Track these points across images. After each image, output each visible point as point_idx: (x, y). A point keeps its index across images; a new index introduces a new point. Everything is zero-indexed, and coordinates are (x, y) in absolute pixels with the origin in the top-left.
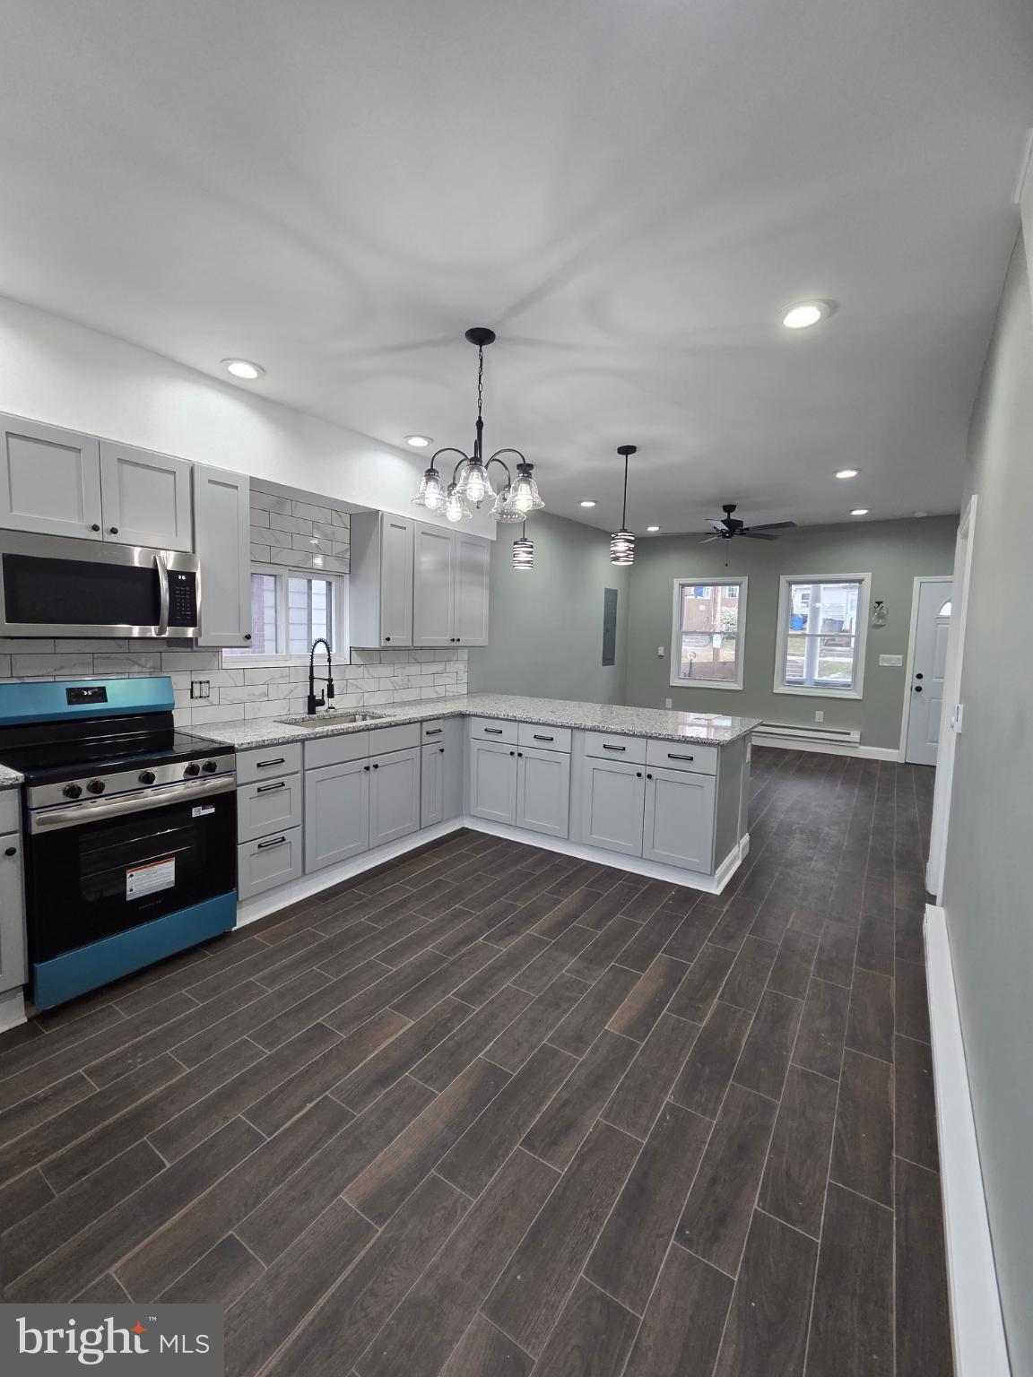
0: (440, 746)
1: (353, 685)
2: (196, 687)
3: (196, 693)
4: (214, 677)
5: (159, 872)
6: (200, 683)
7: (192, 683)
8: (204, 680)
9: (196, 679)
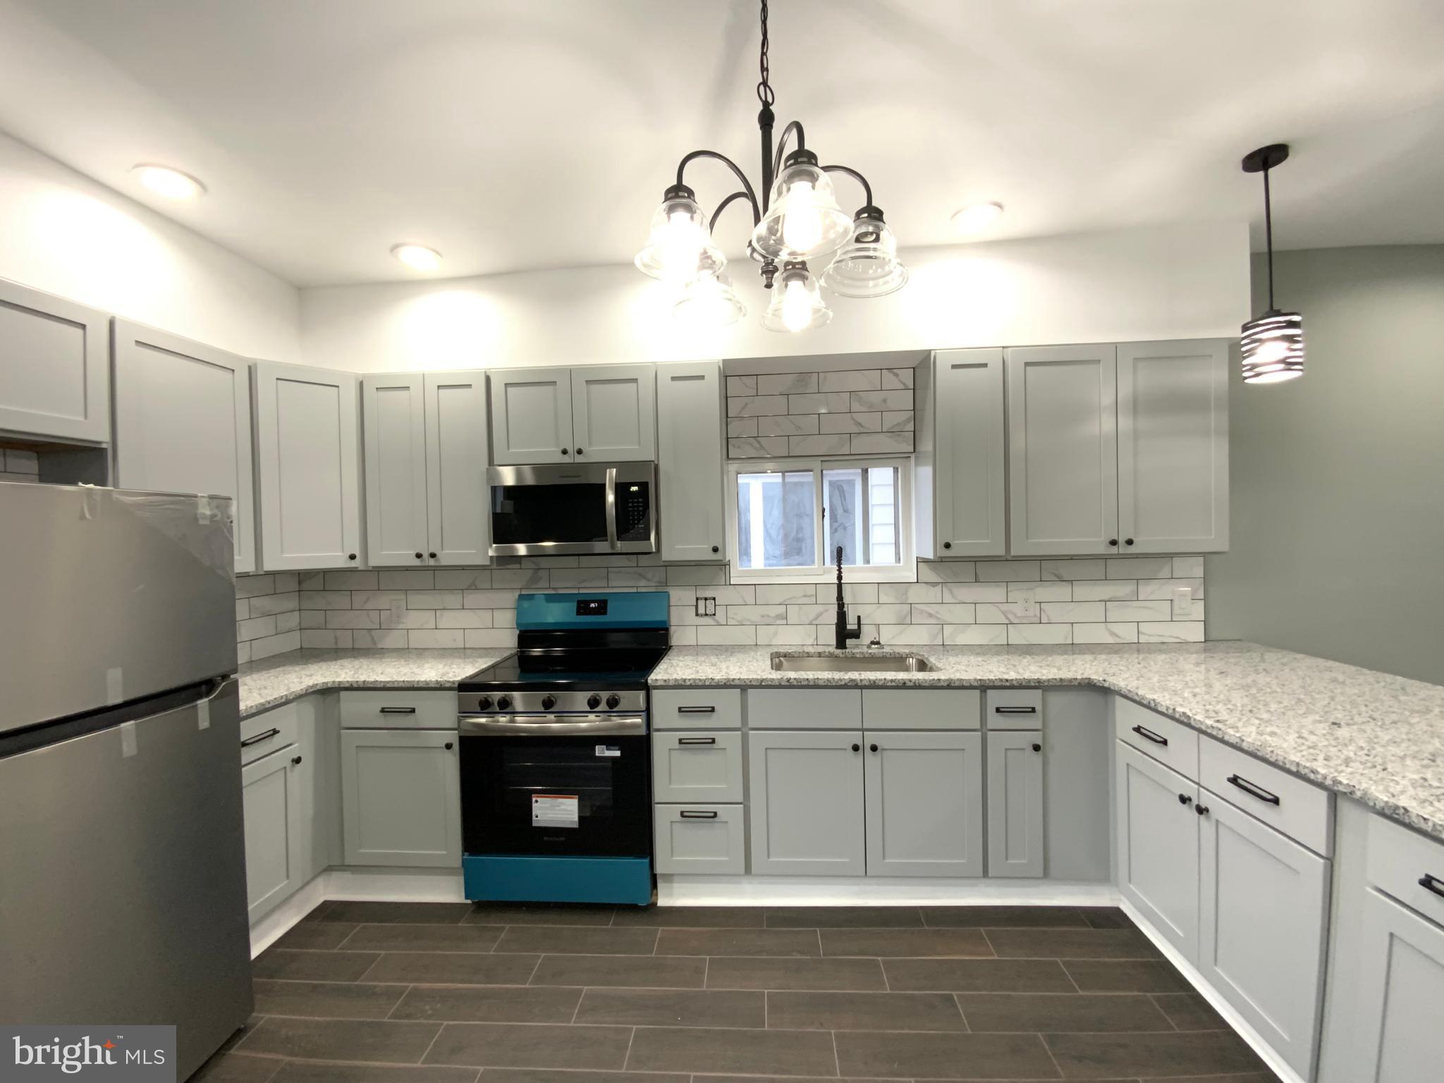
0: (1037, 738)
1: (922, 612)
2: (701, 603)
3: (701, 611)
4: (722, 595)
5: (562, 807)
6: (706, 599)
7: (697, 599)
8: (710, 596)
9: (701, 594)
